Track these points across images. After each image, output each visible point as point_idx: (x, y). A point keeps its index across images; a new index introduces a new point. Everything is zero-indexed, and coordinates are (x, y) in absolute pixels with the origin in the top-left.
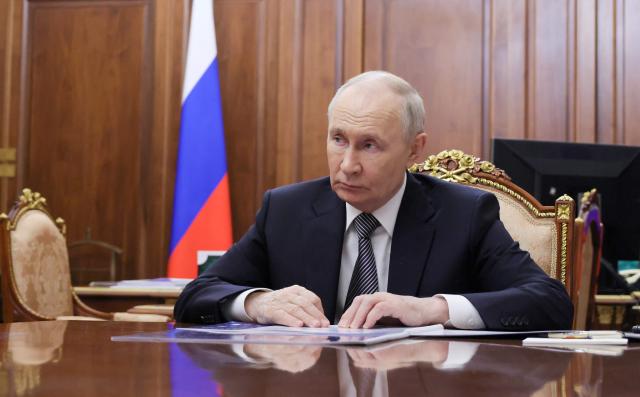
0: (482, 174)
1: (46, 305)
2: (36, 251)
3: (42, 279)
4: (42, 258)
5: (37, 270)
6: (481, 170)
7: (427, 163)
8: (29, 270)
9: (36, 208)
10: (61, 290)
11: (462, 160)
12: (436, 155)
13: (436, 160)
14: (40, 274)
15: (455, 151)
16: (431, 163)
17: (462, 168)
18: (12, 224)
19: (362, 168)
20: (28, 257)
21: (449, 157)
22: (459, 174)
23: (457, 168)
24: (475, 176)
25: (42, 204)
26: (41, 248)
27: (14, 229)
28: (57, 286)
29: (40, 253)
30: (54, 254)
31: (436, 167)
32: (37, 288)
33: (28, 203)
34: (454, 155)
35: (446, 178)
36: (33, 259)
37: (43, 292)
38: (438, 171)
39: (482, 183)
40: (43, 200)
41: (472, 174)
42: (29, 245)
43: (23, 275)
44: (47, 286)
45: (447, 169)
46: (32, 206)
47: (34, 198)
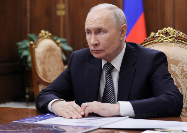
0: (179, 38)
1: (51, 76)
2: (46, 55)
3: (49, 66)
4: (49, 58)
5: (46, 63)
6: (179, 37)
7: (158, 33)
8: (43, 63)
9: (47, 38)
10: (58, 69)
11: (171, 32)
12: (161, 30)
13: (161, 32)
14: (48, 64)
15: (169, 28)
16: (159, 33)
17: (172, 36)
18: (35, 45)
19: (99, 42)
20: (42, 58)
21: (167, 31)
22: (170, 38)
23: (170, 35)
24: (177, 39)
25: (49, 36)
26: (48, 54)
27: (36, 47)
28: (56, 68)
29: (48, 56)
30: (55, 55)
31: (161, 35)
32: (47, 70)
33: (43, 36)
34: (169, 30)
35: (165, 40)
36: (45, 58)
37: (50, 71)
38: (162, 37)
39: (180, 42)
40: (50, 34)
41: (176, 38)
42: (43, 53)
43: (41, 65)
44: (51, 69)
45: (166, 36)
46: (45, 37)
47: (46, 34)
